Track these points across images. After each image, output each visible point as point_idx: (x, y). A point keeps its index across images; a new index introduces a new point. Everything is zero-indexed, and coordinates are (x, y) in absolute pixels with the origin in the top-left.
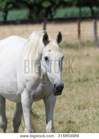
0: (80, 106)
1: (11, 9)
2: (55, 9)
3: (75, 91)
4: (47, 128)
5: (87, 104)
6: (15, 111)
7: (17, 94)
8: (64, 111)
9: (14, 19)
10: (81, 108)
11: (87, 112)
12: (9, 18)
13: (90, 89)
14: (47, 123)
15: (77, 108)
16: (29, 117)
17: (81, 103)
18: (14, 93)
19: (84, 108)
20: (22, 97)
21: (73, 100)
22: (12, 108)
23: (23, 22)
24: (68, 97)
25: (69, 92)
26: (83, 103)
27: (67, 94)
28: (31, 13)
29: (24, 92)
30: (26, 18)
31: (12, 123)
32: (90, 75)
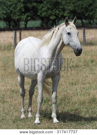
0: (73, 83)
1: (30, 20)
2: (58, 21)
3: (70, 73)
4: (52, 96)
5: (77, 82)
6: (30, 85)
7: (34, 74)
8: (62, 86)
9: (31, 26)
10: (73, 84)
11: (77, 87)
12: (28, 26)
13: (80, 72)
14: (53, 93)
15: (71, 84)
16: (41, 89)
17: (73, 81)
18: (32, 73)
19: (76, 84)
20: (38, 76)
21: (69, 79)
22: (28, 84)
23: (37, 29)
24: (65, 77)
25: (66, 74)
26: (75, 81)
27: (65, 75)
28: (42, 23)
29: (40, 72)
30: (39, 26)
31: (28, 93)
32: (80, 63)
